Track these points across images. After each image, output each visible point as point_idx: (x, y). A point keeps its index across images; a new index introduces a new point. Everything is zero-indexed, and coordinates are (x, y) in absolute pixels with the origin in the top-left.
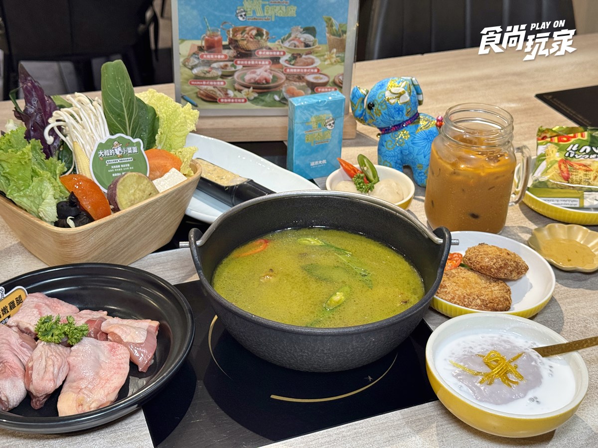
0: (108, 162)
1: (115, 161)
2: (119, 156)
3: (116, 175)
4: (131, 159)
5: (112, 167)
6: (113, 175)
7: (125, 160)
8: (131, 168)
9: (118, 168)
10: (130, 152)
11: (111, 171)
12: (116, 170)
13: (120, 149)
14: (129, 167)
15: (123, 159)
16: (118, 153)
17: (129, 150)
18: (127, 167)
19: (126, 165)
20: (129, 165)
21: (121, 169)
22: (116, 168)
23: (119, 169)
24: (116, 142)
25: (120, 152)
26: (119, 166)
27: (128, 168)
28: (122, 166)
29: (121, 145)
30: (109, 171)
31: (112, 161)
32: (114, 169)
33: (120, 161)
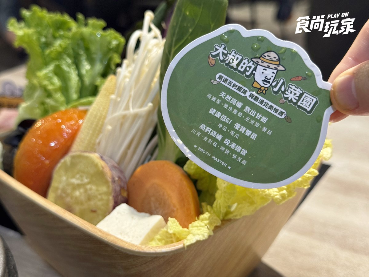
0: (220, 77)
1: (240, 89)
2: (255, 85)
3: (218, 115)
4: (282, 113)
5: (223, 94)
6: (212, 111)
7: (265, 103)
8: (264, 129)
9: (235, 107)
10: (291, 96)
11: (214, 99)
12: (226, 106)
13: (270, 73)
14: (262, 125)
15: (261, 98)
16: (259, 77)
17: (293, 93)
18: (259, 121)
19: (259, 116)
20: (264, 120)
21: (240, 114)
22: (230, 104)
23: (235, 112)
24: (273, 55)
25: (266, 81)
26: (240, 105)
27: (257, 125)
28: (247, 109)
29: (281, 68)
30: (209, 96)
31: (233, 84)
32: (224, 101)
33: (252, 96)
